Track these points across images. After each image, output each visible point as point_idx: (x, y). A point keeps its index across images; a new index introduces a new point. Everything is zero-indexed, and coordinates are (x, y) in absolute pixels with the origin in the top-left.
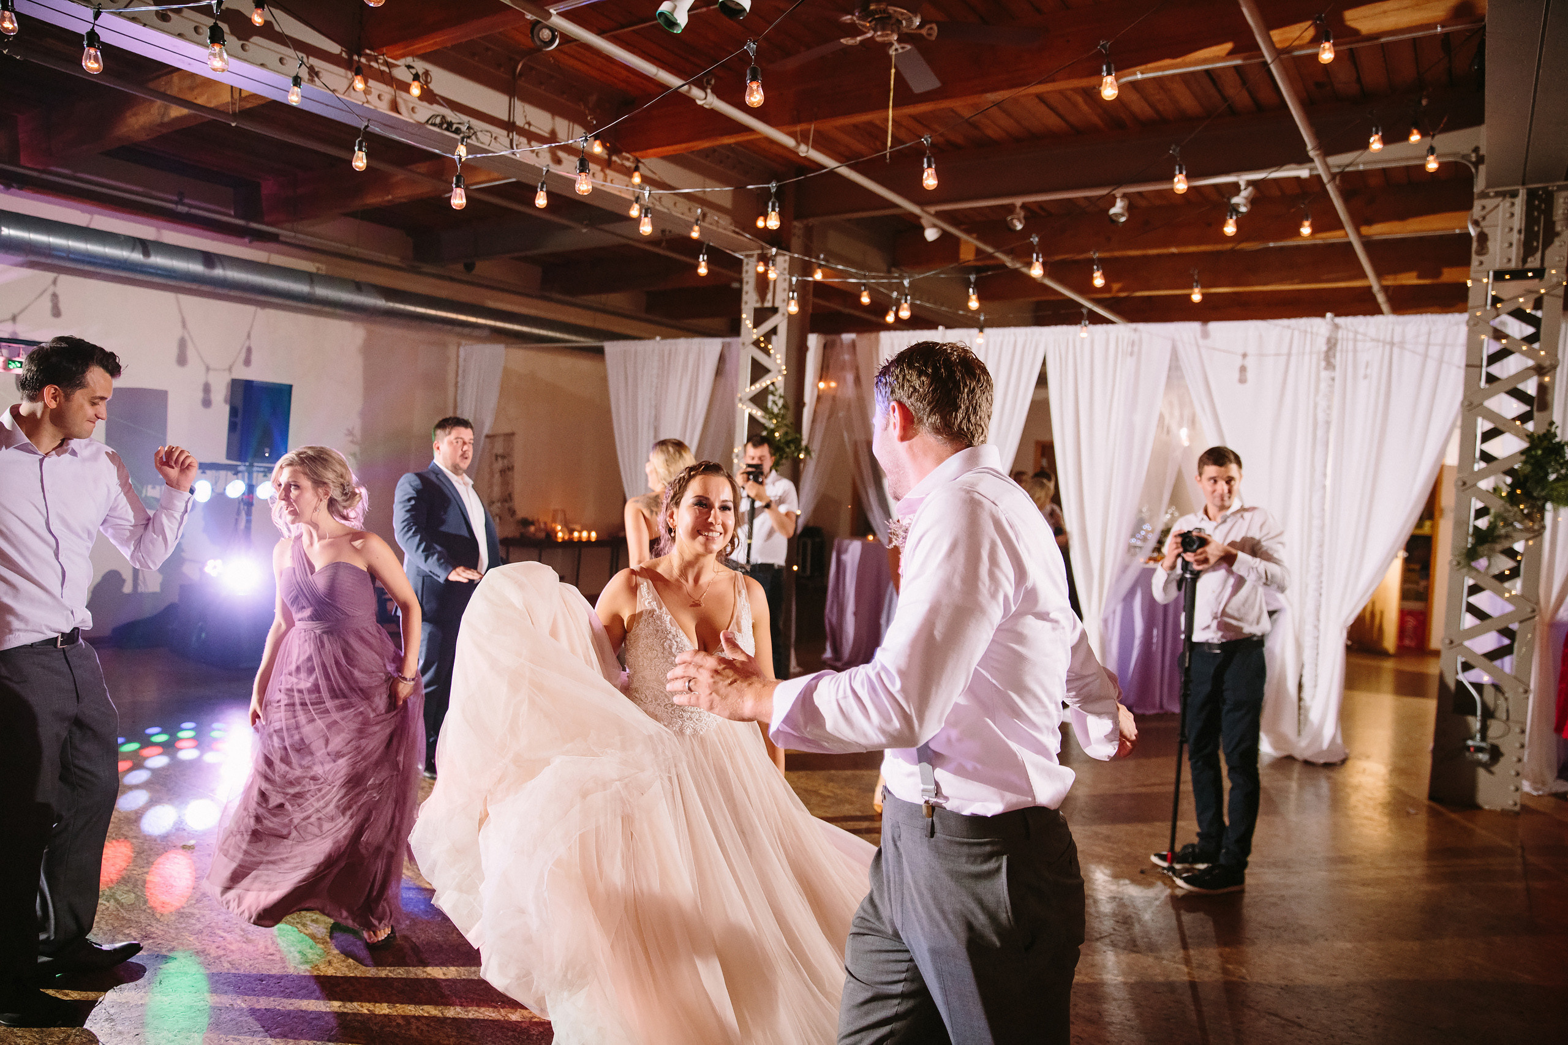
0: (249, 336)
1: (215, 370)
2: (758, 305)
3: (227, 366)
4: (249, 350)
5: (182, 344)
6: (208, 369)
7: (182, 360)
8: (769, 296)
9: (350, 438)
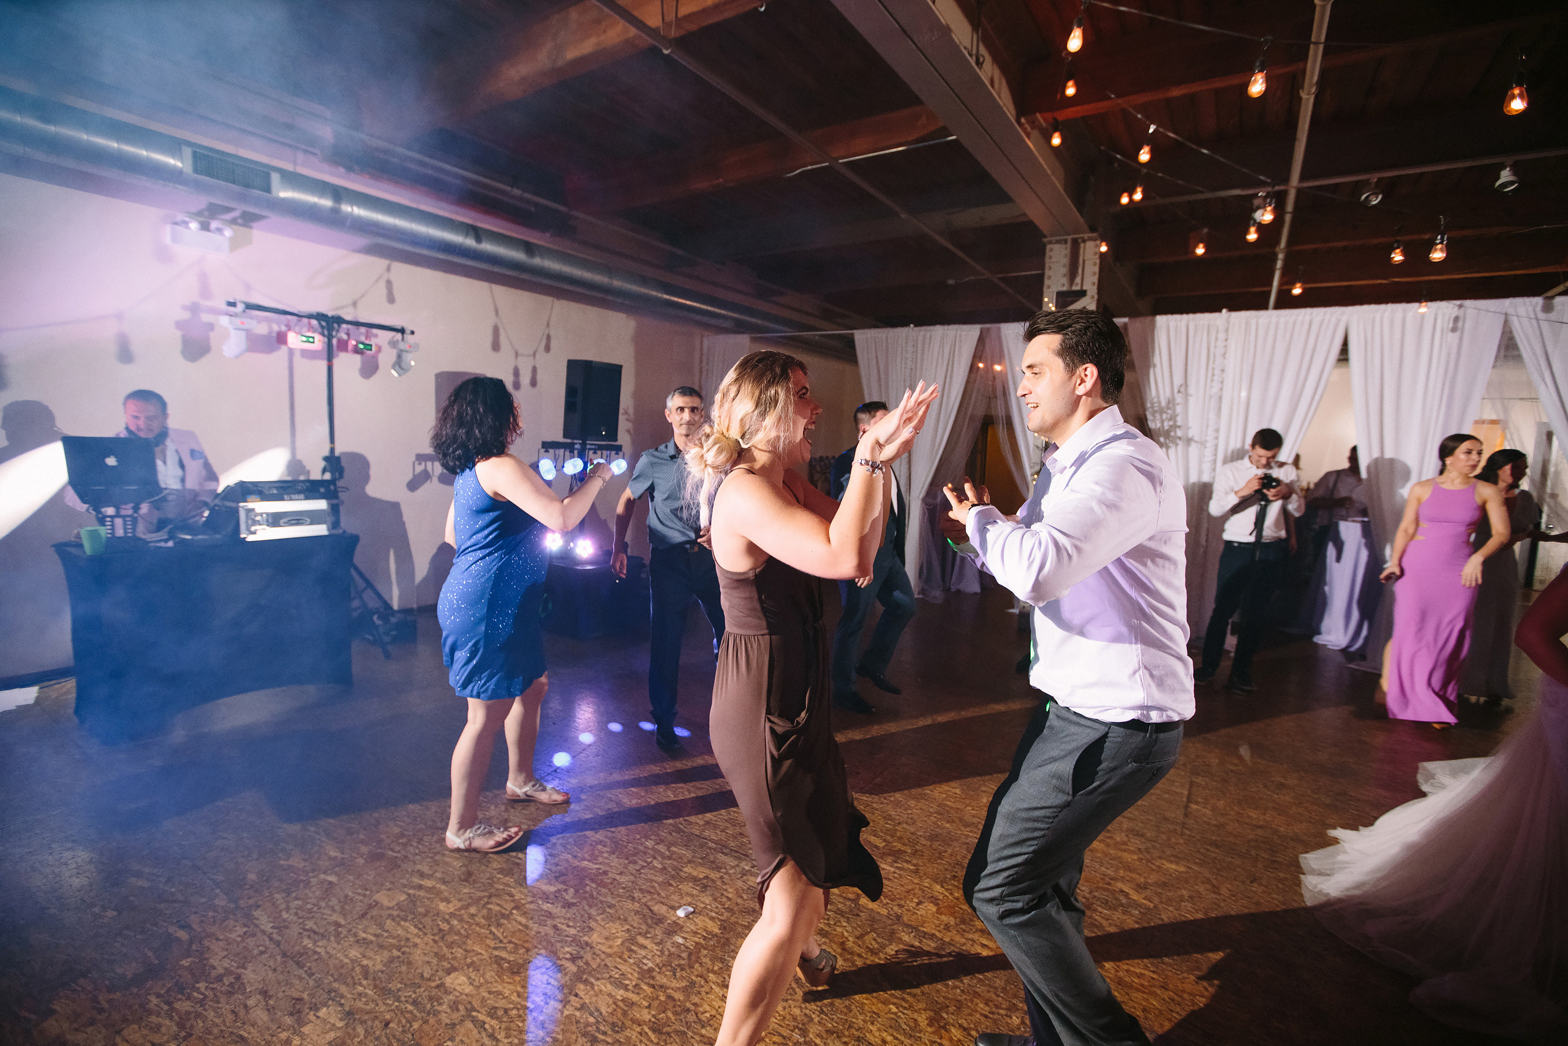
0: (548, 325)
1: (523, 355)
2: (1065, 289)
3: (531, 353)
4: (549, 338)
5: (496, 331)
6: (517, 354)
7: (496, 346)
8: (1078, 280)
9: (626, 416)
